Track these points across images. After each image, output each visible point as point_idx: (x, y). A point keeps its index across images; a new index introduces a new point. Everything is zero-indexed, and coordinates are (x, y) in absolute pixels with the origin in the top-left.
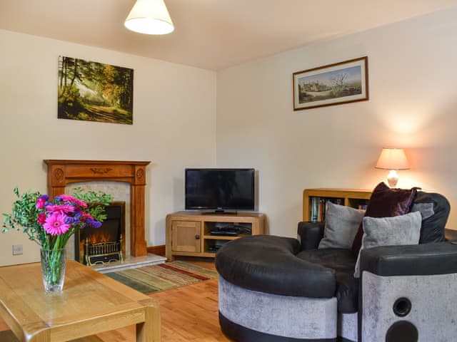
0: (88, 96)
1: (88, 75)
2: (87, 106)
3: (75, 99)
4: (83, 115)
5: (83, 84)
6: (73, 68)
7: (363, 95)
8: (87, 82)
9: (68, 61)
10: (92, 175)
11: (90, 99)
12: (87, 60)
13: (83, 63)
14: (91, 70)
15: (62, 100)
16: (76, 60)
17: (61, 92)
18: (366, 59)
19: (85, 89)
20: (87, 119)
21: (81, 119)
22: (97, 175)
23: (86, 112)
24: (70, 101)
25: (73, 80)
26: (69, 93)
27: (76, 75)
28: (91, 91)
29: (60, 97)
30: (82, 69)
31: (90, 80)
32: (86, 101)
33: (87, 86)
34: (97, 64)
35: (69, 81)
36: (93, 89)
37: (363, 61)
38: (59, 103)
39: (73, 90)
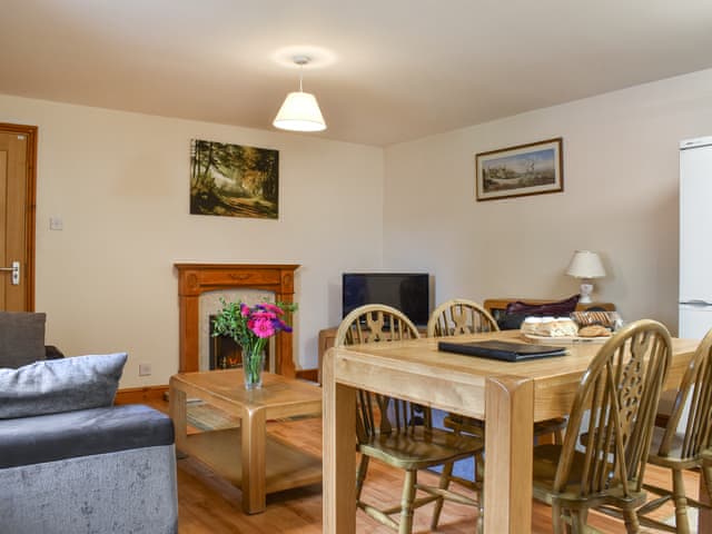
0: (225, 185)
1: (225, 160)
2: (224, 198)
3: (210, 190)
4: (219, 209)
5: (221, 172)
6: (208, 153)
7: (556, 186)
8: (225, 170)
9: (201, 145)
10: (230, 282)
11: (227, 189)
12: (224, 143)
13: (219, 146)
14: (228, 154)
15: (195, 192)
16: (212, 144)
17: (194, 183)
18: (560, 140)
19: (221, 178)
20: (224, 214)
21: (217, 214)
22: (236, 282)
23: (223, 205)
24: (204, 193)
25: (207, 169)
26: (203, 183)
27: (212, 162)
28: (229, 181)
29: (192, 189)
30: (217, 153)
31: (227, 166)
32: (223, 192)
33: (224, 175)
34: (236, 146)
35: (203, 169)
36: (231, 177)
37: (557, 144)
38: (191, 196)
39: (208, 179)
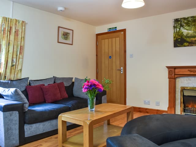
0: (188, 34)
1: (188, 24)
2: (188, 39)
3: (181, 37)
4: (185, 44)
5: (185, 29)
6: (180, 23)
8: (187, 28)
9: (177, 21)
10: (189, 73)
11: (189, 35)
12: (186, 17)
13: (184, 19)
14: (189, 21)
15: (175, 38)
16: (181, 19)
17: (175, 36)
19: (185, 31)
20: (188, 46)
21: (185, 46)
23: (188, 42)
24: (179, 39)
25: (180, 29)
26: (178, 35)
27: (182, 26)
28: (190, 32)
30: (184, 22)
31: (189, 26)
32: (187, 37)
33: (187, 30)
34: (192, 17)
35: (178, 29)
36: (191, 30)
38: (174, 41)
39: (180, 33)
